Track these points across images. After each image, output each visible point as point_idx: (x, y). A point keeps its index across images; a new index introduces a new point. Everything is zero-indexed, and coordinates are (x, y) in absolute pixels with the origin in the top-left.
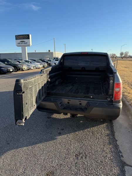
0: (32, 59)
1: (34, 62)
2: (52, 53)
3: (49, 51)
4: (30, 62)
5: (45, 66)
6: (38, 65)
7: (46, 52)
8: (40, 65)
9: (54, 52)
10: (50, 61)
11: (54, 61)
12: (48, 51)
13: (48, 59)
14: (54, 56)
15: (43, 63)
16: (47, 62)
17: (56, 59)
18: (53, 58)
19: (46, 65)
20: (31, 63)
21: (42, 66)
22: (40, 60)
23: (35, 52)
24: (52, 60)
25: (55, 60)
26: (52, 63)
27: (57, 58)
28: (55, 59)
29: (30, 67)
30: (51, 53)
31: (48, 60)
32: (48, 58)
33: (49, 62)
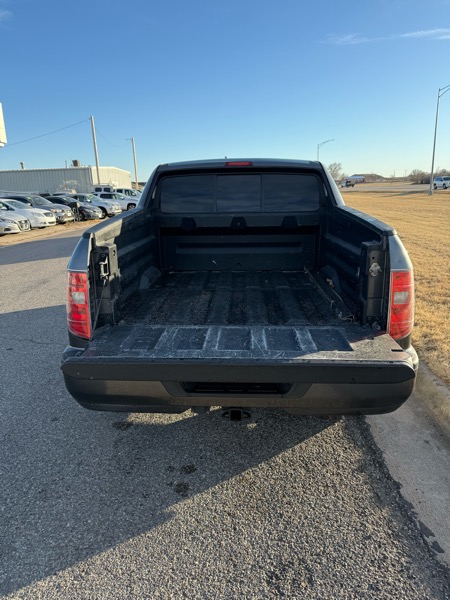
0: (9, 195)
1: (20, 207)
2: (87, 171)
3: (75, 163)
4: (4, 205)
5: (66, 220)
6: (39, 215)
7: (63, 167)
8: (46, 214)
9: (94, 168)
10: (82, 199)
11: (98, 197)
12: (70, 165)
13: (74, 192)
14: (95, 182)
15: (58, 209)
16: (73, 205)
17: (103, 192)
18: (93, 189)
19: (69, 214)
20: (8, 209)
21: (54, 219)
22: (43, 195)
23: (20, 169)
24: (88, 195)
25: (102, 196)
26: (88, 206)
27: (107, 189)
28: (99, 193)
29: (8, 225)
30: (84, 169)
31: (76, 197)
32: (71, 187)
33: (79, 205)
